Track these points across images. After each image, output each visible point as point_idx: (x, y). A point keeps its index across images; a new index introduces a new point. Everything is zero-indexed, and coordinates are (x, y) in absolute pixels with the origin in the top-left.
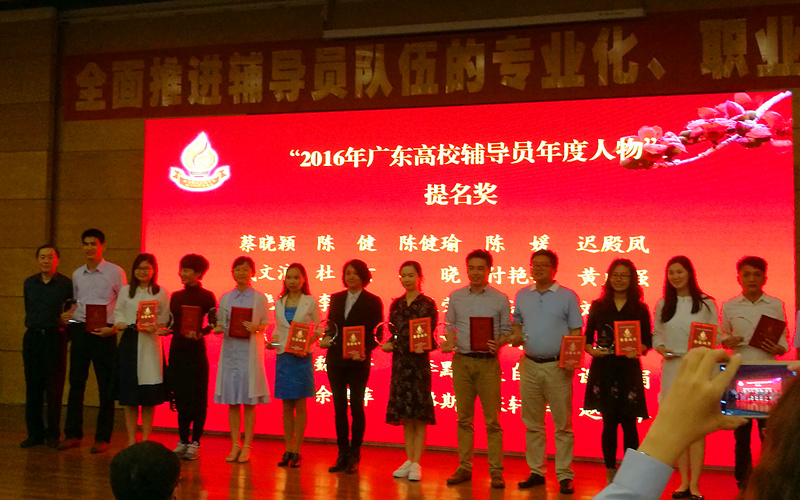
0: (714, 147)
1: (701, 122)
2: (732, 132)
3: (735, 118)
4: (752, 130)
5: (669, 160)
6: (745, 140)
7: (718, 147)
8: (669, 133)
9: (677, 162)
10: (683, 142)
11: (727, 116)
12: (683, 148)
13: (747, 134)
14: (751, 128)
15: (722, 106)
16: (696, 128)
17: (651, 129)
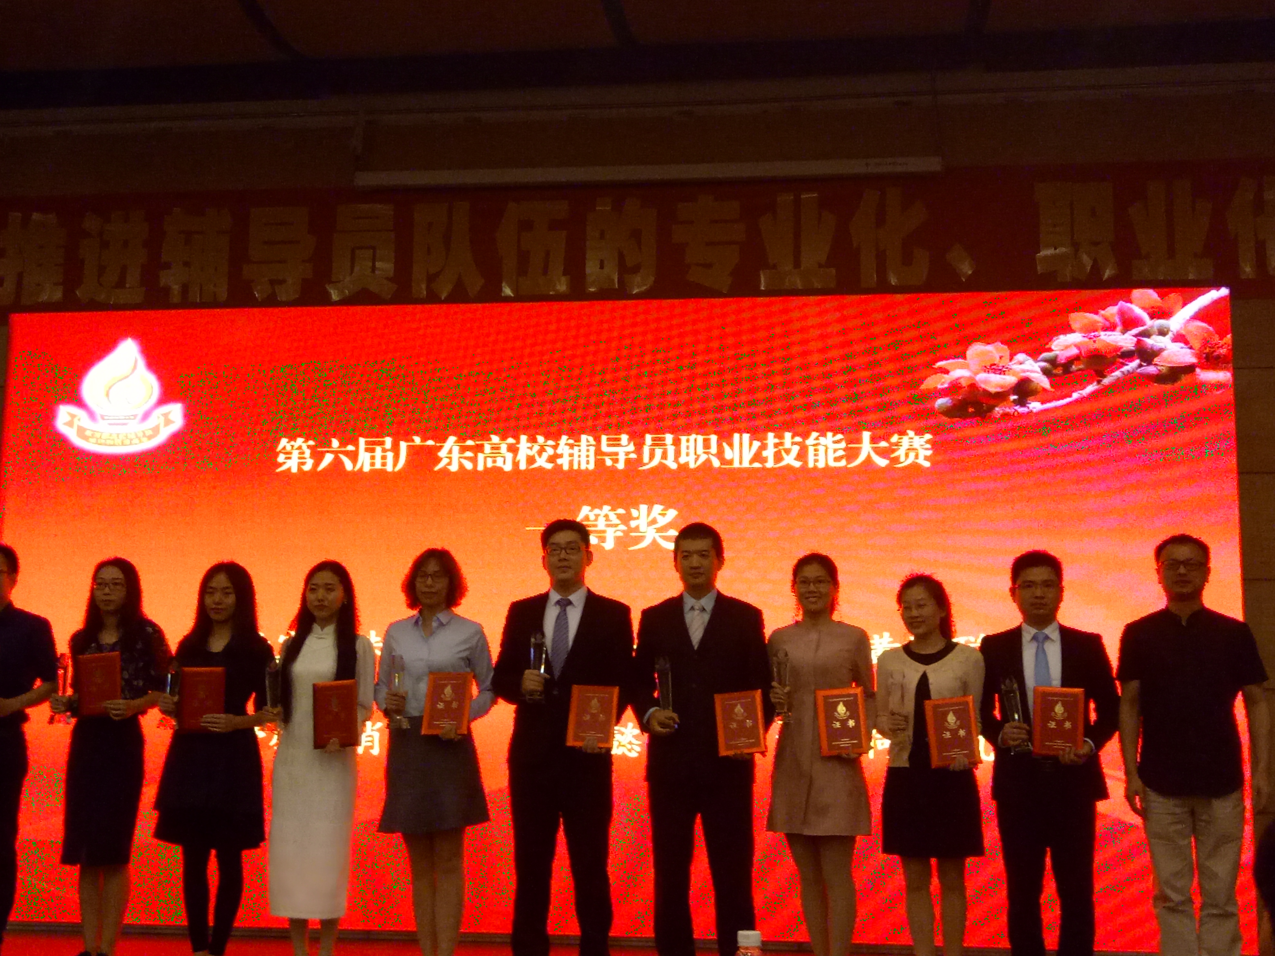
0: (1099, 382)
1: (1075, 338)
2: (1128, 356)
3: (1135, 331)
4: (1165, 354)
5: (1022, 402)
6: (1151, 369)
7: (1106, 381)
8: (1021, 357)
9: (1035, 406)
10: (1045, 372)
11: (1119, 328)
12: (1044, 382)
13: (1156, 360)
14: (1161, 350)
15: (1112, 311)
16: (1067, 347)
17: (989, 348)
